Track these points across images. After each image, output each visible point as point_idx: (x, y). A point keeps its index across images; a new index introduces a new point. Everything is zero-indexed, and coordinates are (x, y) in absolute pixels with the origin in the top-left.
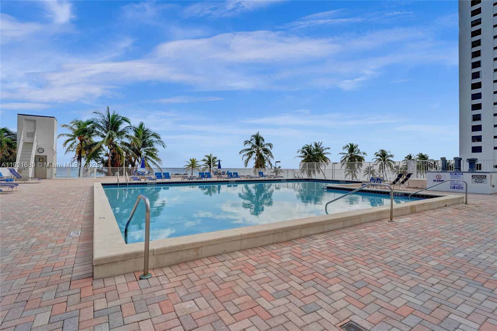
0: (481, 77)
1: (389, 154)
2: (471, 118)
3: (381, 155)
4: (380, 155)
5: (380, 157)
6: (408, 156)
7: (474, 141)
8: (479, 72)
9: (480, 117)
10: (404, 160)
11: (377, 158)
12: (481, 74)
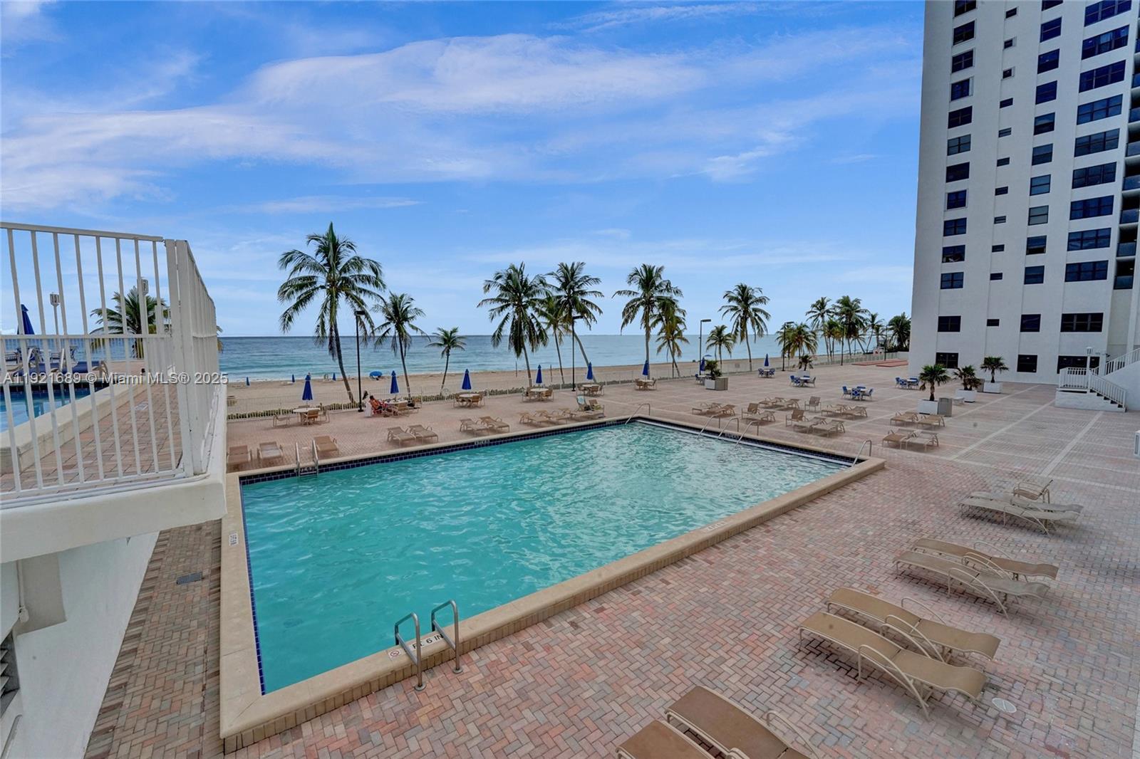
0: (972, 95)
1: (757, 295)
2: (943, 201)
3: (740, 297)
4: (736, 299)
5: (735, 302)
6: (818, 302)
7: (948, 261)
8: (967, 81)
9: (965, 199)
10: (809, 313)
11: (730, 306)
12: (973, 86)
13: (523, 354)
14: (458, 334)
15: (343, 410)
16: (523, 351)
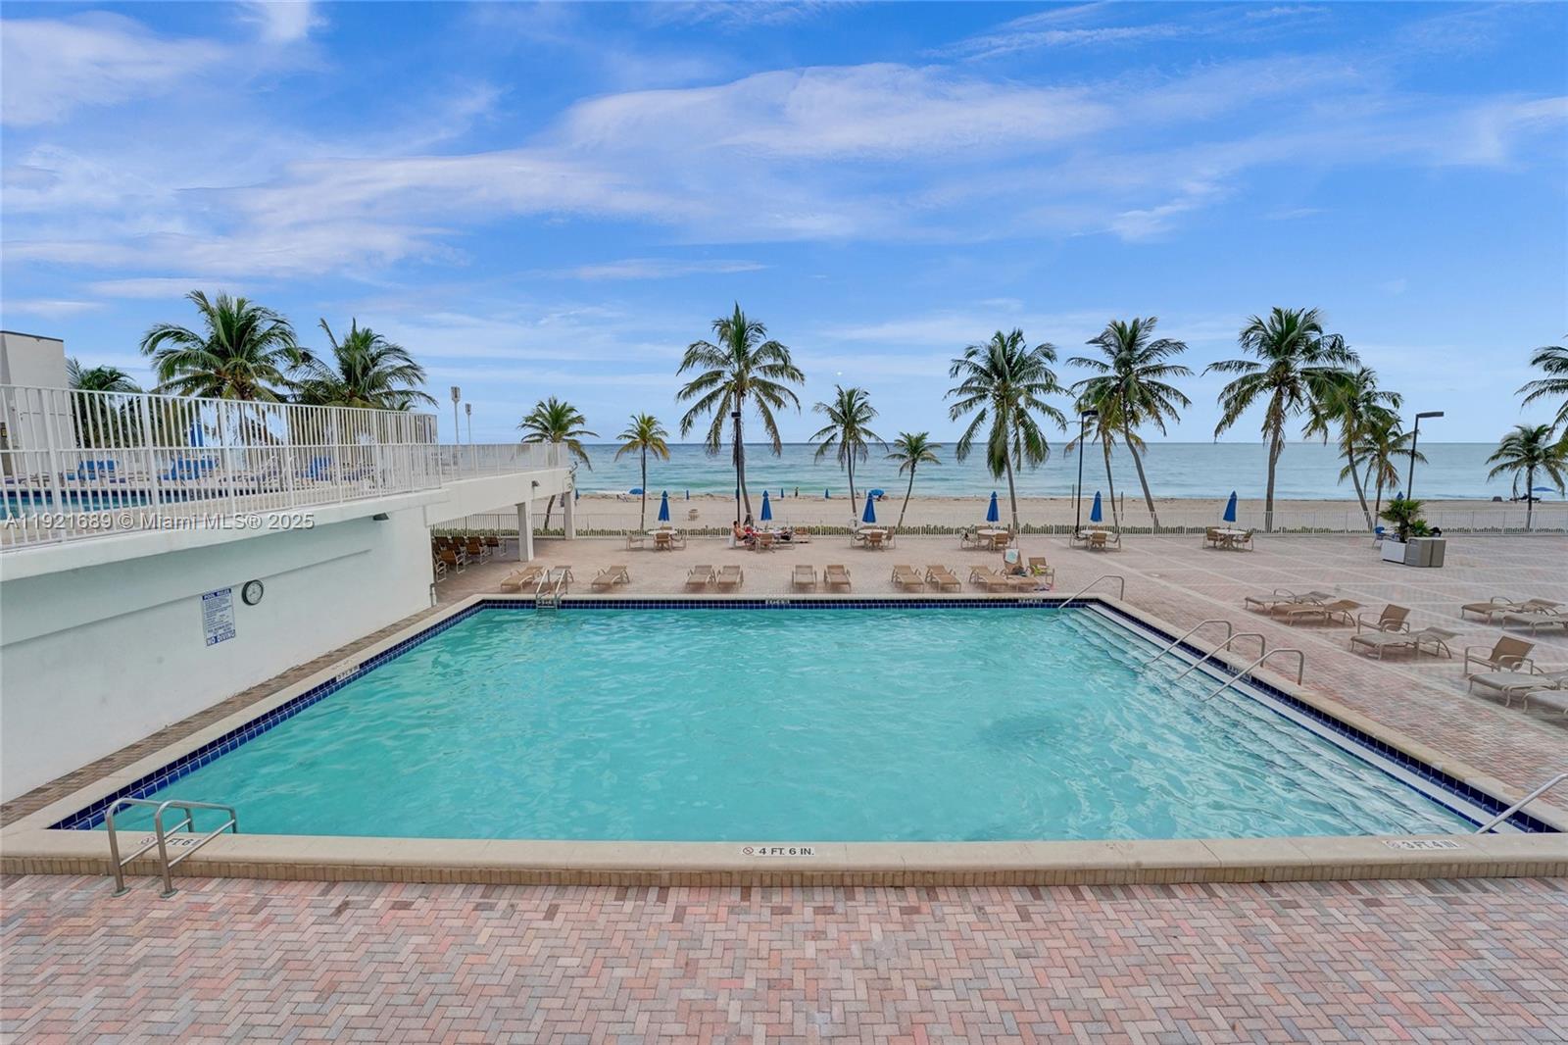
13: (1005, 474)
14: (928, 440)
15: (721, 537)
16: (1006, 469)
